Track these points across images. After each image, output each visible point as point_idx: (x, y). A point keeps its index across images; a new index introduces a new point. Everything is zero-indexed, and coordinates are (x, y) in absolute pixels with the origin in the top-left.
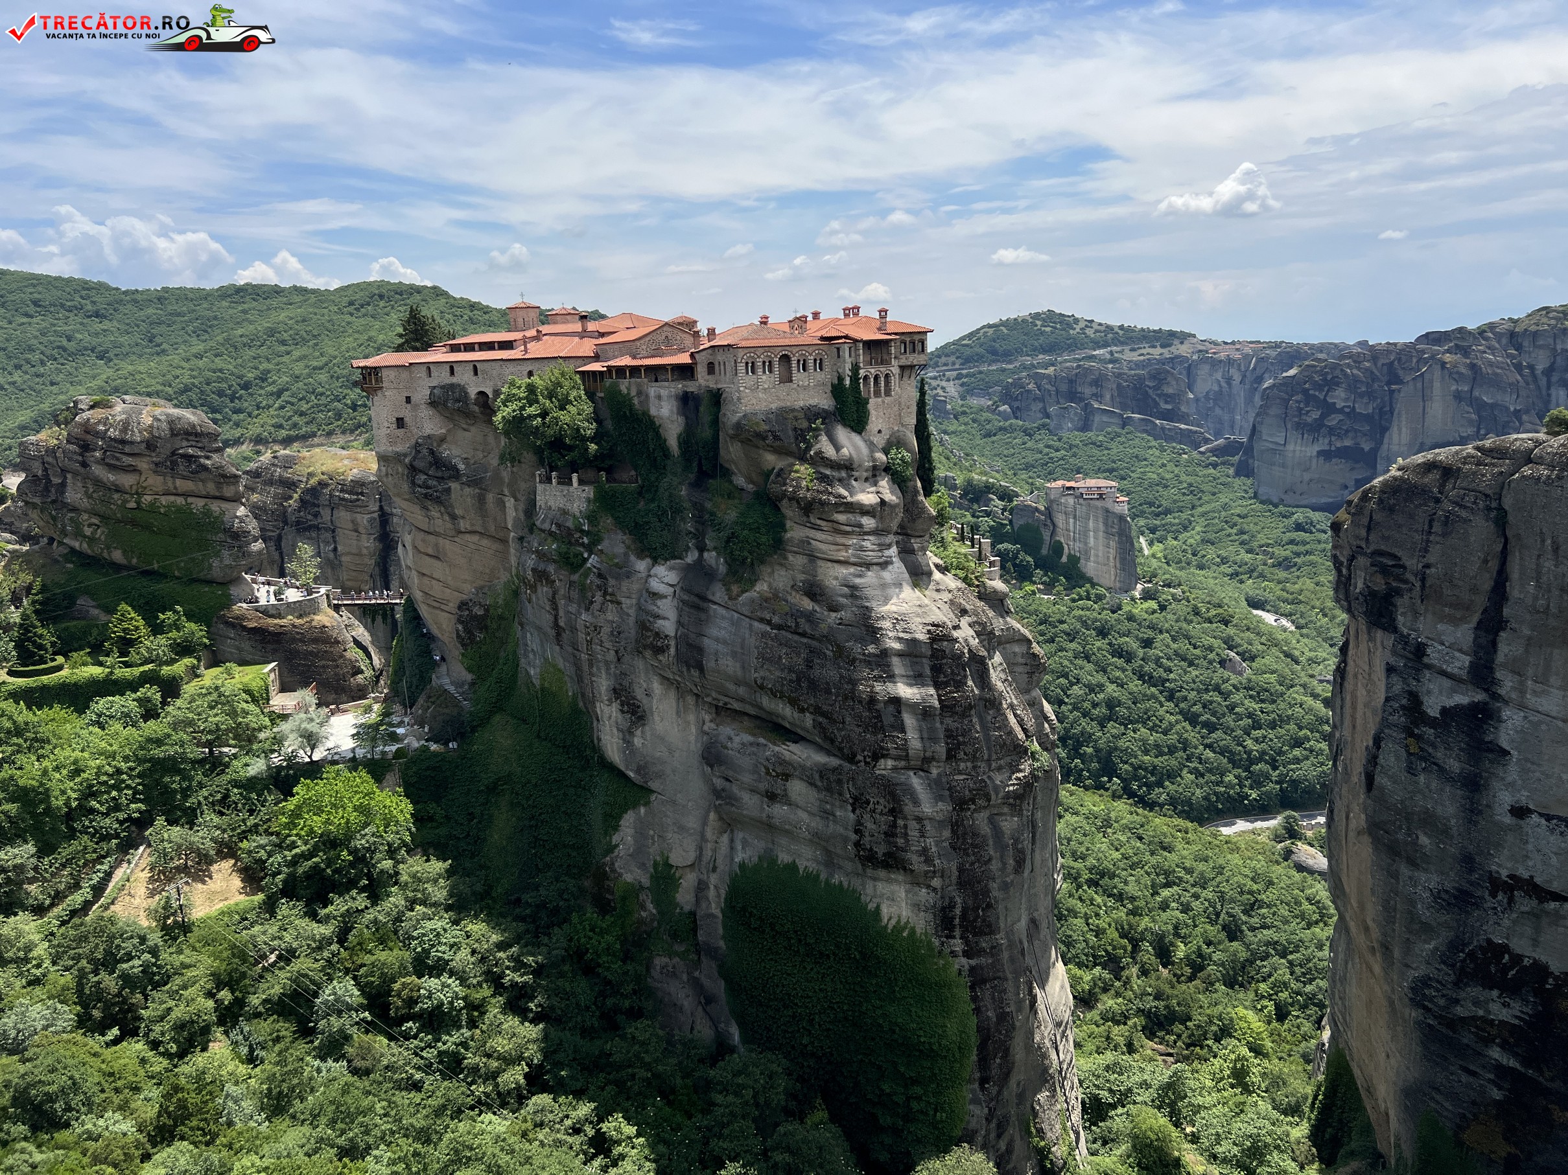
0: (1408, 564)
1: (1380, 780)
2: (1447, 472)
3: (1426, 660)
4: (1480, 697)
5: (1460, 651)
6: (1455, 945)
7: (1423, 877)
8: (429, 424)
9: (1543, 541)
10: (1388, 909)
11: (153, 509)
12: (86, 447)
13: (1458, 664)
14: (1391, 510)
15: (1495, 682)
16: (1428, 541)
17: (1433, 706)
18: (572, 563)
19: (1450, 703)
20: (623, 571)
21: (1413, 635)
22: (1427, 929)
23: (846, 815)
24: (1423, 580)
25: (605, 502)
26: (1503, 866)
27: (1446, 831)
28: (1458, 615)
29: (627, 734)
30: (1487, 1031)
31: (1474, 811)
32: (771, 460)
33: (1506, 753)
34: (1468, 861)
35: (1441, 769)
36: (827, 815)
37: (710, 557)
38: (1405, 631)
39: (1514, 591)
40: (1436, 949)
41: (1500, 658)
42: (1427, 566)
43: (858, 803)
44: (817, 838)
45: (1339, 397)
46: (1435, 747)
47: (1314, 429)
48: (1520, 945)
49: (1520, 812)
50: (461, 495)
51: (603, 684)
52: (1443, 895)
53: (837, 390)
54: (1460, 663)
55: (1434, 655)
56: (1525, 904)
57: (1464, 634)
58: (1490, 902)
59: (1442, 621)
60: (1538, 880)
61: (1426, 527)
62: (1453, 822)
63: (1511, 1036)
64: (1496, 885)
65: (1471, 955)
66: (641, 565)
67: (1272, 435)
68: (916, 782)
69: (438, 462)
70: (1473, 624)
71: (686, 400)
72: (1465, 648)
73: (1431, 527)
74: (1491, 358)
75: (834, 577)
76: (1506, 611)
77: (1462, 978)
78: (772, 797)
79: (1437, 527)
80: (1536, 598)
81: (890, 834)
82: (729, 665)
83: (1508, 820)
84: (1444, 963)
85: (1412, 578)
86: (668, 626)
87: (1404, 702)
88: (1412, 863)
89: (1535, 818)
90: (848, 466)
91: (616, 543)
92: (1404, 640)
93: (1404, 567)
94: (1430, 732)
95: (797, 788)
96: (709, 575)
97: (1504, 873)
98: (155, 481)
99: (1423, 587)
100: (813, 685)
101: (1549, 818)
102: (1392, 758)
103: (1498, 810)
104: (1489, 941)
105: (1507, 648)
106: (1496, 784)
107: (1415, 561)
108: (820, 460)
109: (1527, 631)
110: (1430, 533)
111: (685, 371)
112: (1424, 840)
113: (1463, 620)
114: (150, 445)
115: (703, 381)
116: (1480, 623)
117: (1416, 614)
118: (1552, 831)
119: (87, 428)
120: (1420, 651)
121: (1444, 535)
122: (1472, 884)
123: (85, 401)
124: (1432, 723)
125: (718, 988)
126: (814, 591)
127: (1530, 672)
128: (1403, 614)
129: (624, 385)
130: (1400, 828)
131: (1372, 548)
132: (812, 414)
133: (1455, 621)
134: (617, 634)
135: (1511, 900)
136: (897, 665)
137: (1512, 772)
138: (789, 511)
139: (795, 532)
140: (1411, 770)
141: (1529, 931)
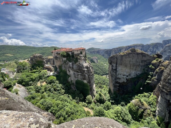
2: (114, 56)
4: (116, 68)
6: (115, 81)
8: (56, 55)
9: (119, 59)
10: (112, 80)
11: (39, 61)
12: (34, 57)
14: (111, 58)
16: (113, 60)
17: (114, 69)
18: (65, 63)
20: (68, 63)
22: (114, 81)
23: (82, 77)
25: (67, 59)
26: (118, 77)
29: (69, 73)
30: (117, 86)
31: (116, 74)
32: (77, 56)
33: (117, 71)
34: (116, 77)
35: (114, 72)
36: (81, 77)
37: (74, 62)
39: (118, 62)
43: (83, 76)
44: (81, 78)
45: (108, 52)
47: (107, 54)
48: (119, 81)
49: (118, 74)
50: (58, 59)
51: (67, 70)
52: (115, 79)
53: (81, 52)
55: (114, 66)
56: (119, 79)
57: (115, 65)
63: (118, 86)
64: (117, 78)
66: (69, 63)
67: (105, 54)
68: (86, 74)
69: (57, 57)
71: (72, 53)
74: (116, 50)
75: (81, 63)
77: (116, 83)
78: (78, 76)
81: (85, 77)
82: (75, 68)
85: (112, 62)
86: (71, 66)
87: (112, 68)
90: (81, 57)
91: (68, 61)
95: (79, 75)
96: (73, 63)
98: (39, 59)
100: (80, 69)
102: (112, 72)
104: (117, 81)
105: (117, 65)
108: (80, 56)
111: (72, 51)
112: (114, 76)
114: (38, 57)
115: (73, 52)
119: (34, 56)
120: (113, 66)
123: (34, 54)
125: (75, 87)
126: (80, 64)
127: (119, 66)
128: (112, 64)
129: (68, 52)
130: (112, 75)
131: (110, 60)
132: (79, 54)
134: (68, 67)
136: (85, 68)
138: (78, 59)
139: (78, 60)
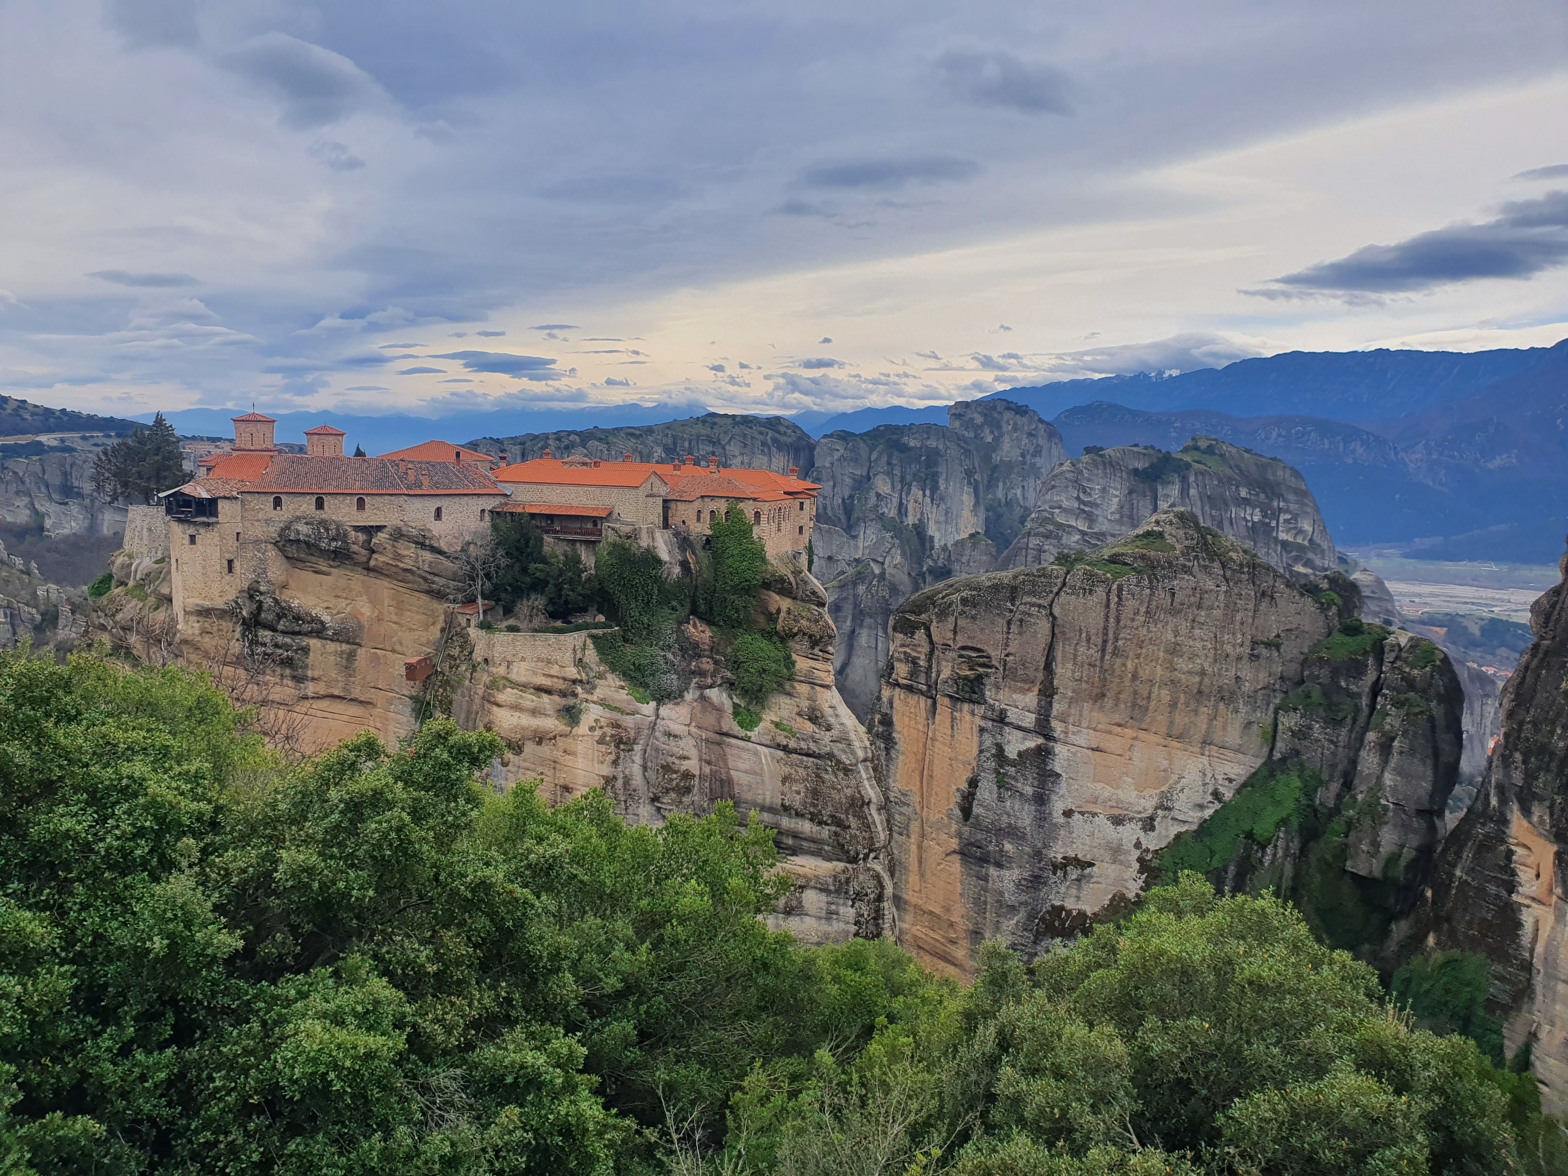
0: (993, 654)
1: (977, 810)
3: (1007, 720)
4: (1041, 741)
5: (1029, 711)
6: (1031, 917)
7: (1006, 873)
9: (1081, 635)
10: (979, 905)
13: (1028, 720)
14: (974, 618)
15: (1052, 729)
16: (1007, 638)
17: (1011, 752)
19: (1023, 748)
21: (997, 703)
22: (1013, 909)
23: (848, 912)
24: (1005, 666)
26: (1057, 852)
27: (1023, 837)
28: (1027, 687)
31: (1042, 819)
32: (778, 600)
33: (1058, 776)
34: (1038, 854)
35: (1022, 794)
36: (832, 915)
37: (714, 694)
38: (992, 702)
39: (1059, 670)
40: (1018, 922)
41: (1054, 713)
42: (1007, 655)
46: (1017, 781)
48: (1069, 904)
49: (1068, 814)
50: (322, 653)
52: (1023, 883)
54: (1029, 720)
55: (1012, 715)
56: (1074, 873)
57: (1031, 699)
58: (1053, 879)
59: (1015, 692)
60: (1079, 856)
61: (1005, 629)
62: (1028, 829)
64: (1055, 867)
65: (1042, 919)
66: (650, 709)
69: (287, 613)
70: (1036, 692)
72: (1032, 709)
73: (1009, 628)
75: (825, 700)
76: (1055, 682)
77: (1038, 937)
78: (789, 911)
79: (1014, 628)
80: (1074, 672)
82: (761, 794)
83: (1062, 820)
84: (1025, 930)
85: (997, 665)
86: (692, 765)
87: (994, 751)
88: (999, 865)
89: (1077, 816)
91: (612, 689)
92: (992, 708)
93: (989, 657)
94: (1012, 770)
95: (810, 897)
96: (716, 710)
97: (1059, 856)
99: (1004, 670)
101: (1082, 813)
103: (1055, 815)
104: (1053, 906)
105: (1057, 707)
106: (1054, 797)
107: (999, 653)
109: (1070, 694)
110: (1008, 633)
112: (1008, 847)
113: (1029, 690)
116: (1040, 690)
117: (998, 688)
118: (1086, 821)
120: (1002, 714)
121: (1020, 634)
122: (1040, 869)
124: (1013, 763)
126: (815, 715)
127: (1071, 720)
128: (990, 690)
130: (991, 842)
131: (959, 645)
133: (1024, 691)
135: (1065, 873)
137: (1063, 788)
138: (794, 645)
139: (802, 664)
140: (1000, 799)
141: (1074, 891)
